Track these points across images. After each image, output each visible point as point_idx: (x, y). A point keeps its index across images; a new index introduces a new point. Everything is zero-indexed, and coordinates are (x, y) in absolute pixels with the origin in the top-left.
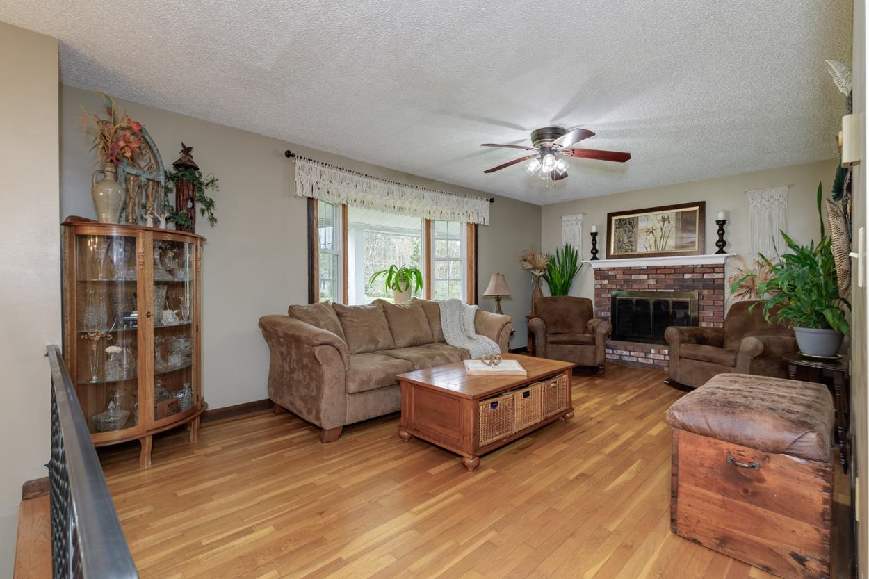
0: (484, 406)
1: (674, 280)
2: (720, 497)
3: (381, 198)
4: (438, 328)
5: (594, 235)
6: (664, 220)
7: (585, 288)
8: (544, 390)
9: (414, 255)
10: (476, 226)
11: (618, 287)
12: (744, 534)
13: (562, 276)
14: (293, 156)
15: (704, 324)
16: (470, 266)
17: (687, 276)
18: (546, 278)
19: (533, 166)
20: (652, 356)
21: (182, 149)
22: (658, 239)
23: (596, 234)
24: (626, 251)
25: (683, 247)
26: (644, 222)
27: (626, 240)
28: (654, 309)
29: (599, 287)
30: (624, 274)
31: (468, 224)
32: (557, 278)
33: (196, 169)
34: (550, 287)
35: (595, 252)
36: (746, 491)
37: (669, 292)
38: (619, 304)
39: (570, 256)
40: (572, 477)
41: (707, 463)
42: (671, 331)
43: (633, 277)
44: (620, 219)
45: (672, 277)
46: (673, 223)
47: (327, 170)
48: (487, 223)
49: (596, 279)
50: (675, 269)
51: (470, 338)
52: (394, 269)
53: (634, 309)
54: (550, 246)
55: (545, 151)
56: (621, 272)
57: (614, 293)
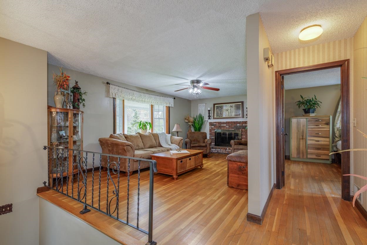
0: (179, 161)
1: (234, 126)
2: (237, 176)
3: (138, 98)
4: (158, 141)
5: (209, 111)
6: (231, 107)
7: (206, 129)
8: (195, 158)
9: (135, 116)
10: (169, 107)
11: (217, 128)
12: (242, 183)
13: (199, 125)
14: (109, 84)
15: (243, 140)
16: (167, 121)
17: (238, 125)
18: (193, 125)
19: (191, 91)
20: (227, 150)
21: (75, 82)
22: (229, 113)
23: (210, 110)
24: (219, 117)
25: (237, 115)
26: (225, 107)
27: (219, 113)
28: (228, 136)
29: (211, 128)
30: (219, 124)
31: (166, 107)
32: (197, 126)
33: (80, 89)
34: (194, 128)
35: (209, 116)
36: (243, 173)
37: (232, 130)
38: (217, 134)
39: (201, 117)
40: (203, 179)
41: (235, 168)
42: (232, 142)
43: (222, 125)
44: (218, 106)
45: (233, 125)
46: (234, 108)
47: (120, 88)
48: (173, 106)
49: (210, 126)
50: (234, 122)
51: (169, 145)
52: (142, 122)
53: (222, 135)
54: (194, 114)
55: (194, 87)
56: (218, 123)
57: (216, 130)
